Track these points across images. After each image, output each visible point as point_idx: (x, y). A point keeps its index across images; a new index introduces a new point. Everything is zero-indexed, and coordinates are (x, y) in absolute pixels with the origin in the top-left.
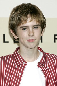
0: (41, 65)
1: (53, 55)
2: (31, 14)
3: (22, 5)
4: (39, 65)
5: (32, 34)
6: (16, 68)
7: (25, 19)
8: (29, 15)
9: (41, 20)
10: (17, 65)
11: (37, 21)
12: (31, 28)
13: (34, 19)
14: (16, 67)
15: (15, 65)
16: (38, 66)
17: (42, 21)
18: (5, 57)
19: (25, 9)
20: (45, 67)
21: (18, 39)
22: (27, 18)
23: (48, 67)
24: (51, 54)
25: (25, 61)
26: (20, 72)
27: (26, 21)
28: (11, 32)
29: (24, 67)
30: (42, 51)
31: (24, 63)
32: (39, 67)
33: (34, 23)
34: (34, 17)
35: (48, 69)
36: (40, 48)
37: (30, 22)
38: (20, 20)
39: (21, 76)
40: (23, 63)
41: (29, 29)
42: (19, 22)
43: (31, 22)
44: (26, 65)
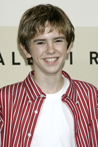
0: (67, 99)
1: (85, 83)
2: (51, 20)
3: (38, 7)
4: (64, 98)
5: (52, 51)
6: (29, 104)
7: (41, 28)
8: (47, 23)
9: (65, 30)
10: (32, 99)
11: (60, 32)
12: (50, 43)
13: (54, 28)
14: (30, 101)
15: (28, 99)
16: (63, 100)
17: (67, 32)
18: (12, 86)
19: (42, 13)
20: (72, 101)
21: (32, 58)
22: (45, 27)
23: (77, 102)
24: (81, 82)
25: (43, 93)
26: (35, 109)
27: (43, 32)
28: (22, 47)
29: (42, 102)
30: (68, 76)
31: (42, 96)
32: (65, 101)
33: (56, 34)
34: (55, 26)
35: (77, 104)
36: (65, 72)
37: (49, 33)
38: (34, 30)
39: (38, 115)
40: (40, 95)
41: (48, 44)
42: (32, 33)
43: (51, 33)
44: (45, 98)
